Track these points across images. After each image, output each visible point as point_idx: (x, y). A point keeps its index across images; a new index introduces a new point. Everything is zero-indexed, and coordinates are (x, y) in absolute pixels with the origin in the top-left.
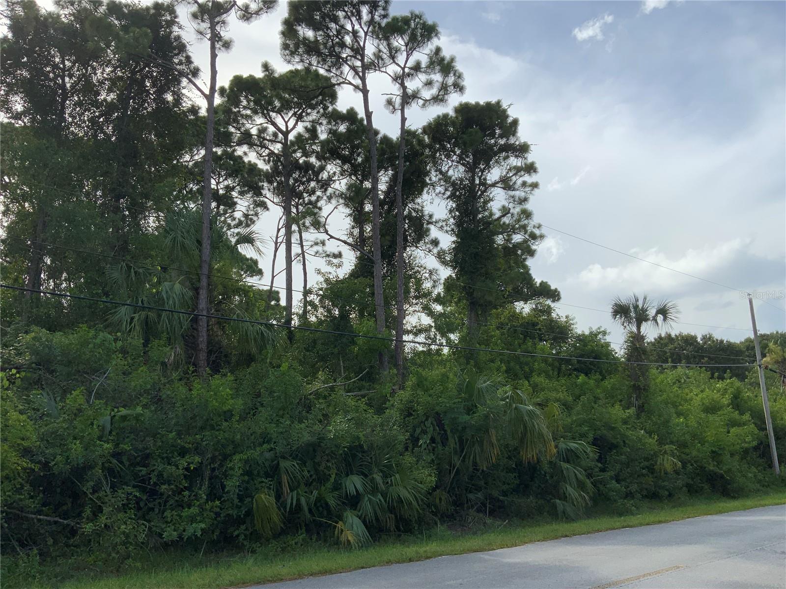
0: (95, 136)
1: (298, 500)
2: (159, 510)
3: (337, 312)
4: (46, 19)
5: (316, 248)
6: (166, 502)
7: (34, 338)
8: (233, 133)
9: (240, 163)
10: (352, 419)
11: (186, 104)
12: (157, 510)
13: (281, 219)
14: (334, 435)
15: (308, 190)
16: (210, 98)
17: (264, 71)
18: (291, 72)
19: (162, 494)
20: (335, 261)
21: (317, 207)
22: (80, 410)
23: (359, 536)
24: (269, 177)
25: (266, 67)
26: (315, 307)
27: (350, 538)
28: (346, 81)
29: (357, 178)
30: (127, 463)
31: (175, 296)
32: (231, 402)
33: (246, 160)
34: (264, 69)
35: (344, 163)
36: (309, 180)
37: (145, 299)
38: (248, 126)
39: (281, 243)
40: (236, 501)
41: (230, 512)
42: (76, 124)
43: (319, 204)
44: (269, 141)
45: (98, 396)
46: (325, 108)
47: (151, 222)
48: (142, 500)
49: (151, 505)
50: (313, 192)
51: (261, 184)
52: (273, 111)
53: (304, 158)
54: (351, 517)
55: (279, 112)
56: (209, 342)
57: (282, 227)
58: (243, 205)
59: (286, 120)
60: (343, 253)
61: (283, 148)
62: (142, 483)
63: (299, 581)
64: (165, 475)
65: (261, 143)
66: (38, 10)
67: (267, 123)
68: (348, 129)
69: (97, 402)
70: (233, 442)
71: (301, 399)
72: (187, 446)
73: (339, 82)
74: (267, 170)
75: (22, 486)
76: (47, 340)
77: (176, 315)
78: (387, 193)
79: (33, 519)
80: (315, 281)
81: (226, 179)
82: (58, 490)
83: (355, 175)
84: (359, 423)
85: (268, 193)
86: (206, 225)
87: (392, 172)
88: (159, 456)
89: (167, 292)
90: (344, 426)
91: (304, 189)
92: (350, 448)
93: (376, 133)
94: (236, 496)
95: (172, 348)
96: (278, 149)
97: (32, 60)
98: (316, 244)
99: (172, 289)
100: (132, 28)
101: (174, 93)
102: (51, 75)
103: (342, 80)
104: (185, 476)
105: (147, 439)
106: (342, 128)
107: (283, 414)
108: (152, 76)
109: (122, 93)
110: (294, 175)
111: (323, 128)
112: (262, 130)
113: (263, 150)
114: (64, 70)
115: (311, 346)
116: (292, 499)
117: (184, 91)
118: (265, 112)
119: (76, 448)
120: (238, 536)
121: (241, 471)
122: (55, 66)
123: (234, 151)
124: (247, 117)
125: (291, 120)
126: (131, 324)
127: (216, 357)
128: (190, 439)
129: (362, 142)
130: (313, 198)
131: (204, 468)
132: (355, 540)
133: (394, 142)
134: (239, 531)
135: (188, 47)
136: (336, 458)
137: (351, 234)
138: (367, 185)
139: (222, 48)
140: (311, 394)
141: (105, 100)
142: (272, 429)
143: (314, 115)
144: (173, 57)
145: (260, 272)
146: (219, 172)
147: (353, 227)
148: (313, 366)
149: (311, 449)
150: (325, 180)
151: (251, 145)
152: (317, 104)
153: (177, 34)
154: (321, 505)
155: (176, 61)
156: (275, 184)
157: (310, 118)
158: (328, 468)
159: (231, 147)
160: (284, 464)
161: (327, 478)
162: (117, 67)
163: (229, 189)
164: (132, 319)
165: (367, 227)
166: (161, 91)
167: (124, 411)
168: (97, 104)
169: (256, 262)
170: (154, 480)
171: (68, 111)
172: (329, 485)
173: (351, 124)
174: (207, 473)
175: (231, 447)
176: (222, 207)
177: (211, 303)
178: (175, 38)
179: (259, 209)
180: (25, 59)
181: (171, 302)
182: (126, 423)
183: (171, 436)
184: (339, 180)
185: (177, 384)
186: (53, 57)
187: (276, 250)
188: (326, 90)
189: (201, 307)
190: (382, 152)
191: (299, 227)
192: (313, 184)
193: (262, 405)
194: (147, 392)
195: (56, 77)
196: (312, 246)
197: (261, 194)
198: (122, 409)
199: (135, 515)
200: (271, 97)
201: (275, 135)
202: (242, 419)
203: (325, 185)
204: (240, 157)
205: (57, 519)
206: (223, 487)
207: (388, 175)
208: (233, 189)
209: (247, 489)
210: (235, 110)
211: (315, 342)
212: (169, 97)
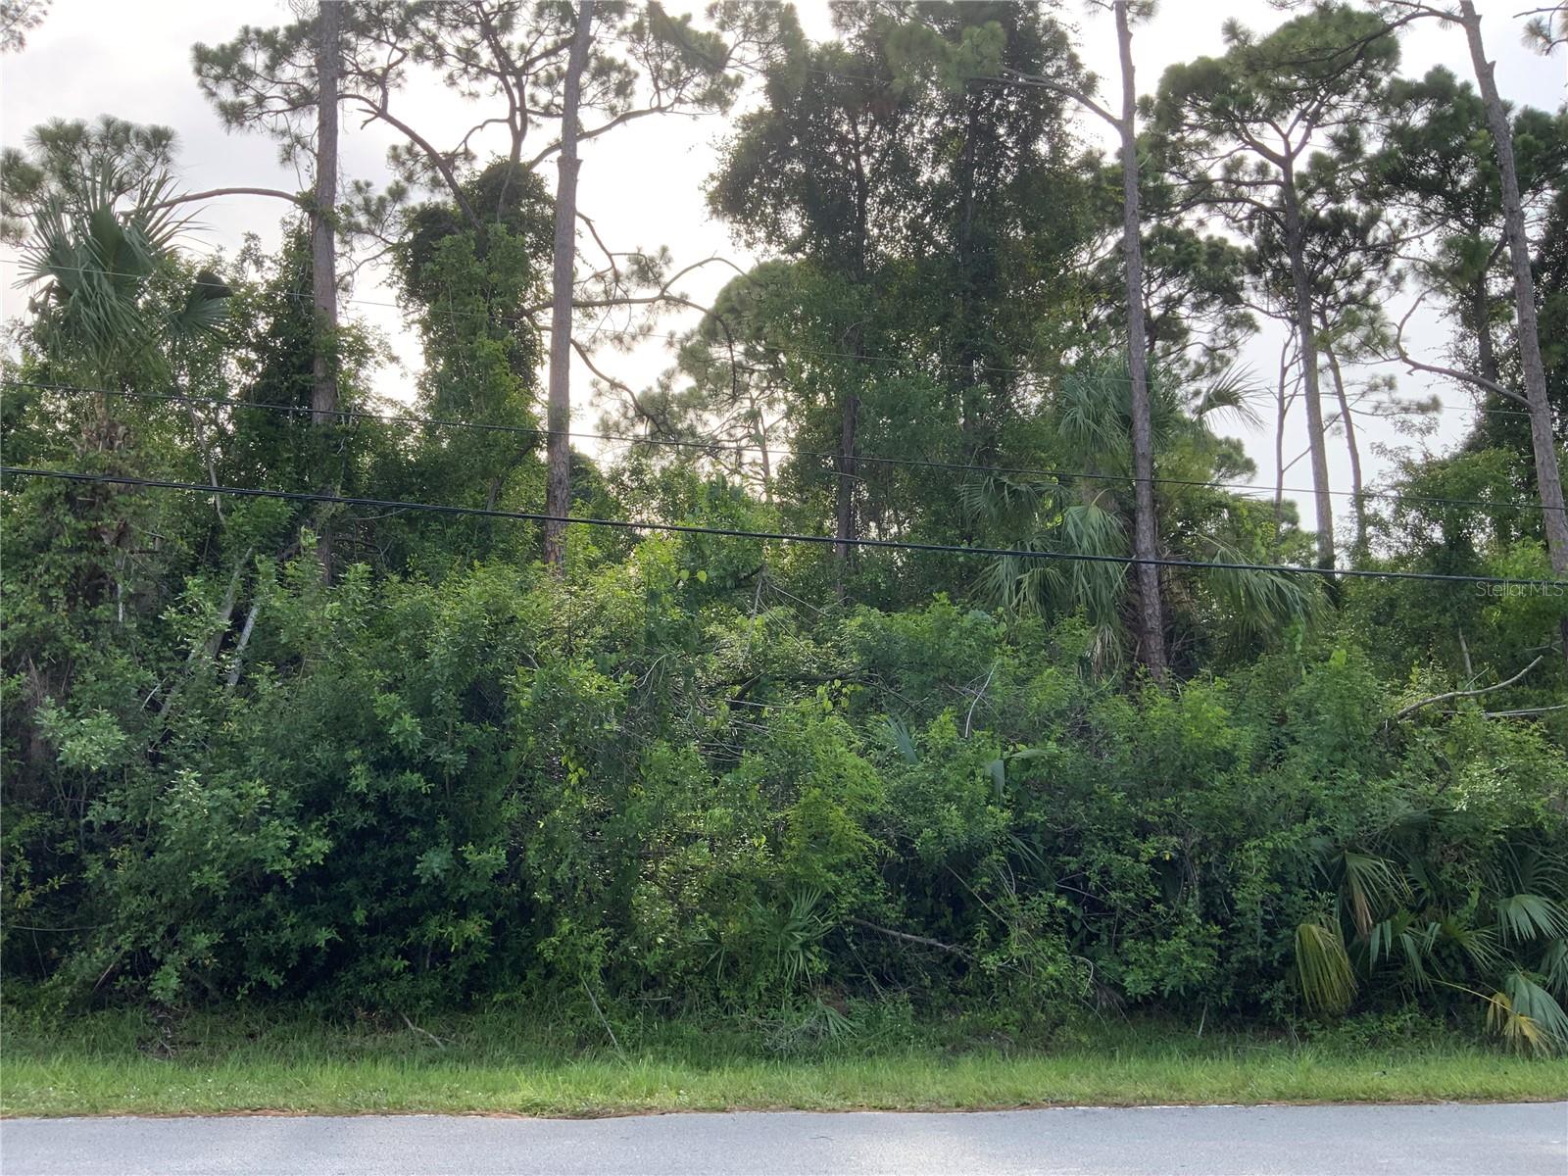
0: (919, 251)
1: (1396, 940)
2: (1110, 940)
3: (1437, 534)
4: (820, 57)
5: (1374, 397)
6: (1121, 924)
7: (862, 626)
8: (1173, 186)
9: (1190, 245)
10: (1508, 771)
11: (1075, 153)
12: (1104, 937)
13: (1286, 346)
14: (1470, 804)
15: (1345, 272)
16: (1124, 126)
17: (1228, 40)
18: (1289, 26)
19: (1113, 909)
20: (1417, 419)
21: (1368, 306)
22: (949, 749)
23: (1549, 1028)
24: (1254, 263)
25: (1232, 30)
26: (1383, 526)
27: (1527, 1032)
28: (1422, 10)
29: (1464, 224)
30: (1041, 847)
31: (1092, 531)
32: (1228, 733)
33: (1202, 236)
34: (1227, 36)
35: (1425, 197)
36: (1345, 250)
37: (1037, 542)
38: (1202, 164)
39: (1293, 396)
40: (1260, 932)
41: (1251, 952)
42: (886, 238)
43: (1373, 299)
44: (1247, 184)
45: (977, 724)
46: (1372, 83)
47: (1030, 396)
48: (1075, 917)
49: (1093, 929)
50: (1357, 274)
51: (1236, 280)
52: (1256, 121)
53: (1331, 205)
54: (1527, 985)
55: (1268, 118)
56: (1167, 616)
57: (1292, 364)
58: (1202, 328)
59: (1285, 131)
60: (1442, 400)
61: (1281, 194)
62: (1072, 885)
63: (1429, 1107)
64: (1115, 874)
65: (1232, 192)
66: (807, 47)
67: (1243, 148)
68: (1433, 118)
69: (978, 733)
70: (1241, 814)
71: (1381, 728)
72: (1149, 818)
73: (1402, 17)
74: (1249, 248)
75: (874, 881)
76: (882, 628)
77: (1099, 566)
78: (1546, 245)
79: (894, 938)
80: (1379, 473)
81: (1163, 284)
82: (929, 891)
83: (1458, 218)
84: (1528, 779)
85: (1256, 298)
86: (1138, 383)
87: (1556, 193)
88: (1097, 835)
89: (1076, 525)
90: (1490, 785)
91: (1336, 272)
92: (1512, 834)
93: (1507, 108)
94: (1259, 923)
95: (1096, 631)
96: (1271, 199)
97: (807, 141)
98: (1374, 388)
99: (1084, 517)
100: (967, 30)
101: (1050, 137)
102: (839, 159)
103: (1409, 11)
104: (1153, 876)
105: (1072, 802)
106: (1418, 118)
107: (1344, 760)
108: (1008, 114)
109: (958, 162)
110: (1309, 247)
111: (1371, 128)
112: (1234, 166)
113: (1237, 208)
114: (857, 144)
115: (1385, 613)
116: (1382, 937)
117: (1067, 128)
118: (1238, 126)
119: (952, 817)
120: (1269, 1003)
121: (1264, 874)
122: (843, 140)
123: (1179, 222)
124: (1200, 146)
125: (1296, 127)
126: (1017, 592)
127: (1183, 644)
128: (1153, 805)
129: (1468, 139)
130: (1358, 288)
131: (1187, 862)
132: (1539, 1037)
133: (1553, 119)
134: (1273, 994)
135: (1072, 38)
136: (1479, 856)
137: (1460, 354)
138: (1491, 233)
139: (1137, 19)
140: (1402, 717)
141: (930, 181)
142: (1320, 790)
143: (1346, 106)
144: (1043, 64)
145: (1249, 466)
146: (1147, 272)
147: (1463, 337)
148: (1396, 657)
149: (1415, 834)
150: (1383, 244)
151: (1211, 202)
152: (1354, 80)
153: (1046, 18)
154: (1447, 954)
155: (1050, 71)
156: (1269, 274)
157: (1338, 115)
158: (1463, 877)
159: (1171, 215)
160: (1355, 863)
161: (1460, 898)
162: (946, 112)
163: (1171, 303)
164: (1019, 583)
165: (1499, 332)
166: (1026, 140)
167: (1025, 751)
168: (916, 194)
169: (1237, 447)
170: (1095, 880)
171: (870, 217)
172: (1466, 912)
173: (1440, 105)
174: (1196, 873)
175: (1238, 824)
176: (1159, 344)
177: (1161, 537)
178: (1045, 27)
179: (1237, 331)
180: (796, 141)
181: (1085, 544)
182: (1031, 772)
183: (1116, 797)
184: (1419, 237)
185: (1113, 700)
186: (838, 123)
187: (1283, 413)
188: (1373, 43)
189: (1142, 547)
190: (1525, 153)
191: (1332, 356)
192: (1354, 257)
193: (1293, 741)
194: (1060, 714)
195: (846, 162)
196: (1363, 395)
197: (1239, 301)
198: (1020, 746)
199: (1068, 946)
200: (1248, 91)
201: (1262, 169)
202: (1256, 769)
203: (1382, 254)
204: (1190, 233)
205: (933, 941)
206: (1231, 903)
207: (1542, 200)
208: (1180, 300)
209: (1279, 912)
210: (1172, 138)
211: (1392, 603)
212: (1042, 147)
